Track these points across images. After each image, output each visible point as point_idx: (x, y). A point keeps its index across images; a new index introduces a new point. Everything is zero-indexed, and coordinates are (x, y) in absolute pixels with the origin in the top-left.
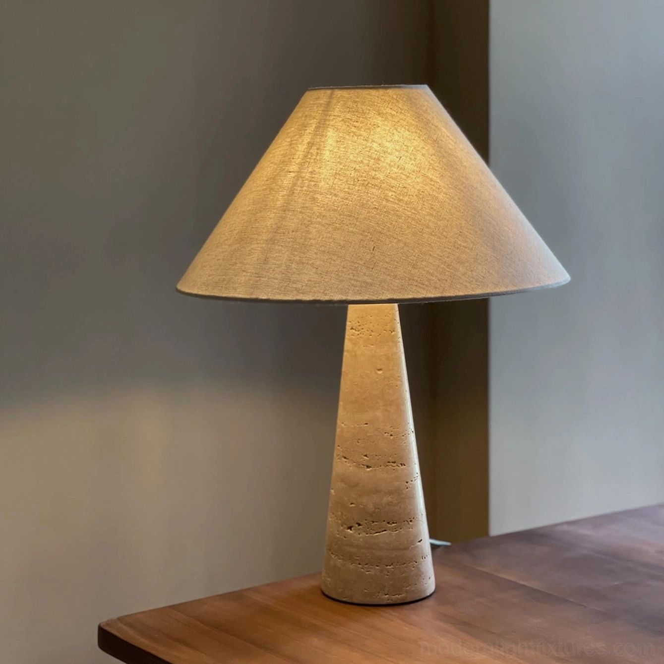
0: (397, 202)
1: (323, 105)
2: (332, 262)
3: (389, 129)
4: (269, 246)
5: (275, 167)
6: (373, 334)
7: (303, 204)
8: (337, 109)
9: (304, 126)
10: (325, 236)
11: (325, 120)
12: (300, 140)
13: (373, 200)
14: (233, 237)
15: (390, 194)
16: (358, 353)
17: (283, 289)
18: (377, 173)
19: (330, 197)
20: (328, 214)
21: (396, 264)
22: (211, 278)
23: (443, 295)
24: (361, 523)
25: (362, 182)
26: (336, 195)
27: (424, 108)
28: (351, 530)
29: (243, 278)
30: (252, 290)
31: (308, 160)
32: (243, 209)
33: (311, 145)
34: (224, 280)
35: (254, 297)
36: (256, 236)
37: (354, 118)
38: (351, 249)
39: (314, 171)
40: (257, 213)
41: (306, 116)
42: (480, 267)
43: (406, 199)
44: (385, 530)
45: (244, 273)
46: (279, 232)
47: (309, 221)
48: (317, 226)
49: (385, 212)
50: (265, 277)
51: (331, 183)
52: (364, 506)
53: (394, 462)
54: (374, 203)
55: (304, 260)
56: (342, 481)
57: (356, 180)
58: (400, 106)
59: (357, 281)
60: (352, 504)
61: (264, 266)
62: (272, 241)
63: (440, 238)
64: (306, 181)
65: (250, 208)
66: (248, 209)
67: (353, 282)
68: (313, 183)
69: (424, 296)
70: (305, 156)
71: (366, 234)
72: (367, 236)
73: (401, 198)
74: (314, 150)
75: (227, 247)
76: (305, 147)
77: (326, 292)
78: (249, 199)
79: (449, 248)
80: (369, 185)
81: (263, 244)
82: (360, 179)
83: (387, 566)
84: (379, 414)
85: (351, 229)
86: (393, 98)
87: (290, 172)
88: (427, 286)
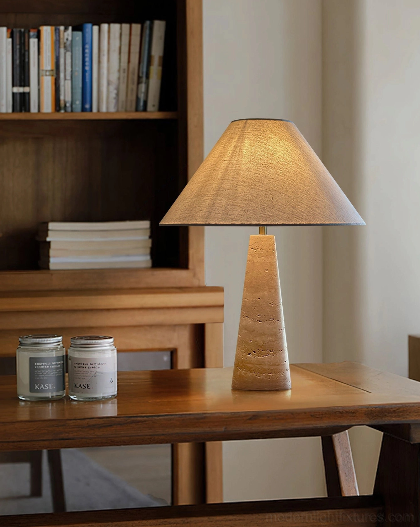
0: (284, 176)
1: (242, 128)
2: (251, 205)
3: (277, 139)
4: (215, 197)
5: (216, 159)
6: (263, 251)
7: (233, 176)
8: (249, 129)
9: (231, 138)
10: (246, 191)
11: (243, 135)
12: (230, 145)
13: (271, 174)
14: (193, 195)
15: (280, 172)
16: (255, 261)
17: (223, 219)
18: (272, 161)
19: (248, 172)
20: (247, 181)
21: (285, 206)
22: (182, 215)
23: (310, 223)
24: (256, 351)
25: (265, 165)
26: (251, 172)
27: (294, 132)
28: (250, 355)
29: (201, 214)
30: (206, 220)
31: (235, 155)
32: (198, 181)
33: (236, 147)
34: (189, 216)
35: (207, 223)
36: (207, 193)
37: (259, 134)
38: (260, 198)
39: (238, 160)
40: (207, 181)
41: (232, 133)
42: (327, 211)
43: (288, 175)
44: (269, 355)
45: (201, 212)
46: (220, 190)
47: (237, 184)
48: (241, 187)
49: (278, 180)
50: (213, 213)
51: (248, 166)
52: (257, 342)
53: (273, 319)
54: (272, 176)
55: (235, 204)
56: (245, 329)
57: (262, 164)
58: (282, 129)
59: (264, 214)
60: (250, 341)
61: (212, 207)
62: (217, 195)
63: (306, 195)
64: (234, 165)
65: (202, 180)
66: (201, 180)
67: (262, 215)
68: (238, 166)
69: (300, 223)
70: (233, 153)
71: (268, 191)
72: (269, 192)
73: (285, 174)
74: (238, 150)
75: (190, 200)
76: (232, 148)
77: (248, 220)
78: (202, 176)
79: (311, 200)
80: (268, 167)
81: (211, 196)
82: (263, 164)
83: (269, 374)
84: (266, 293)
85: (260, 189)
86: (278, 125)
87: (225, 161)
88: (301, 218)
